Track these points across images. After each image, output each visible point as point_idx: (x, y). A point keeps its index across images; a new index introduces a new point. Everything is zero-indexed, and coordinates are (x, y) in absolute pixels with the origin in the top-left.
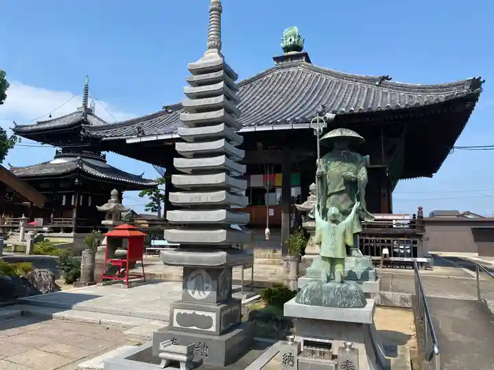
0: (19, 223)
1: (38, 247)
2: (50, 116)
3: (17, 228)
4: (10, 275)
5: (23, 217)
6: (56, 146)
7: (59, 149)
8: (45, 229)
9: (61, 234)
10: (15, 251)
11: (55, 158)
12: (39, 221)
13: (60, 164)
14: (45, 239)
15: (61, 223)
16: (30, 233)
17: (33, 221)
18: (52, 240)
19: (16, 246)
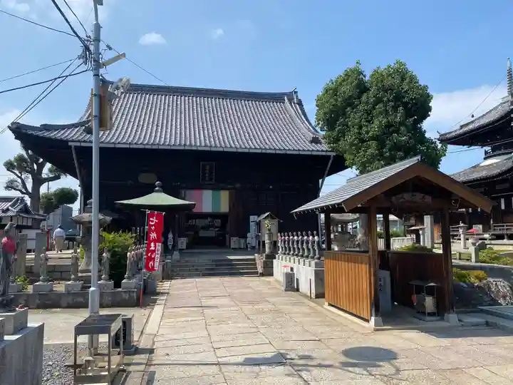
0: (458, 231)
1: (483, 255)
2: (473, 116)
3: (457, 236)
4: (465, 282)
5: (462, 225)
6: (483, 146)
7: (488, 148)
8: (486, 236)
9: (505, 241)
10: (460, 259)
11: (485, 159)
12: (478, 228)
13: (490, 165)
14: (488, 246)
15: (503, 229)
16: (470, 241)
17: (472, 228)
18: (496, 248)
19: (460, 254)
